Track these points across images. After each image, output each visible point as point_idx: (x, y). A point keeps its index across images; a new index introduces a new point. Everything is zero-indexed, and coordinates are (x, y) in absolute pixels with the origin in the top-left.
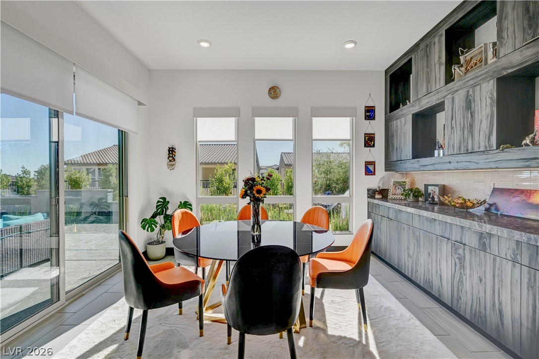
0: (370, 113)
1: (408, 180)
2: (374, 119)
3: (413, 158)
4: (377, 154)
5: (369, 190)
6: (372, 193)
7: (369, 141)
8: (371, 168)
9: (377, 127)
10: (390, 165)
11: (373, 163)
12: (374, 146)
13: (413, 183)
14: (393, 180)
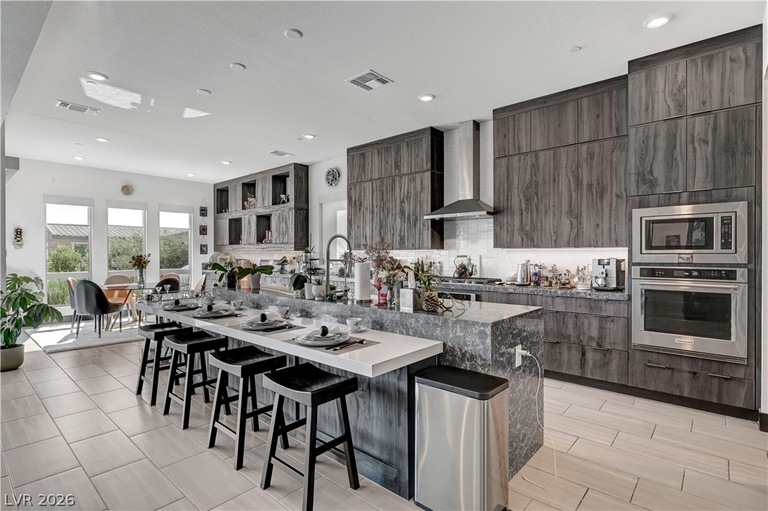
0: (203, 212)
1: (228, 257)
2: (206, 216)
3: (230, 244)
4: (209, 239)
5: (203, 264)
6: (205, 267)
7: (203, 230)
8: (204, 249)
9: (209, 221)
10: (218, 247)
11: (206, 246)
12: (206, 234)
13: (231, 259)
14: (219, 257)
